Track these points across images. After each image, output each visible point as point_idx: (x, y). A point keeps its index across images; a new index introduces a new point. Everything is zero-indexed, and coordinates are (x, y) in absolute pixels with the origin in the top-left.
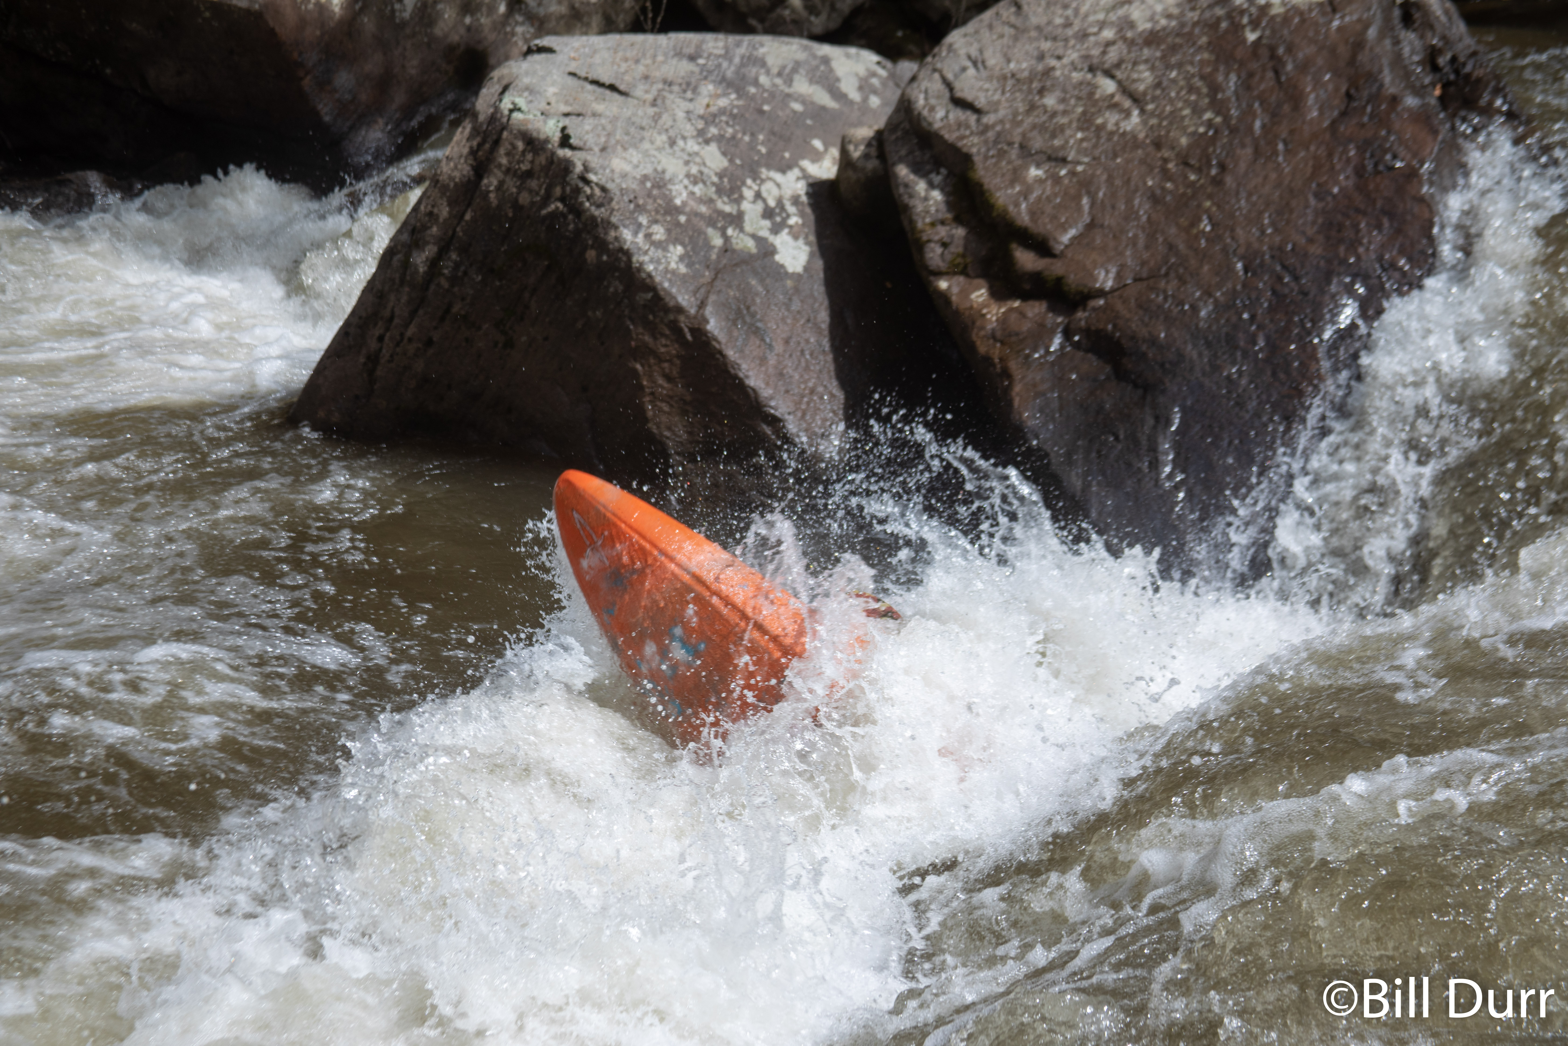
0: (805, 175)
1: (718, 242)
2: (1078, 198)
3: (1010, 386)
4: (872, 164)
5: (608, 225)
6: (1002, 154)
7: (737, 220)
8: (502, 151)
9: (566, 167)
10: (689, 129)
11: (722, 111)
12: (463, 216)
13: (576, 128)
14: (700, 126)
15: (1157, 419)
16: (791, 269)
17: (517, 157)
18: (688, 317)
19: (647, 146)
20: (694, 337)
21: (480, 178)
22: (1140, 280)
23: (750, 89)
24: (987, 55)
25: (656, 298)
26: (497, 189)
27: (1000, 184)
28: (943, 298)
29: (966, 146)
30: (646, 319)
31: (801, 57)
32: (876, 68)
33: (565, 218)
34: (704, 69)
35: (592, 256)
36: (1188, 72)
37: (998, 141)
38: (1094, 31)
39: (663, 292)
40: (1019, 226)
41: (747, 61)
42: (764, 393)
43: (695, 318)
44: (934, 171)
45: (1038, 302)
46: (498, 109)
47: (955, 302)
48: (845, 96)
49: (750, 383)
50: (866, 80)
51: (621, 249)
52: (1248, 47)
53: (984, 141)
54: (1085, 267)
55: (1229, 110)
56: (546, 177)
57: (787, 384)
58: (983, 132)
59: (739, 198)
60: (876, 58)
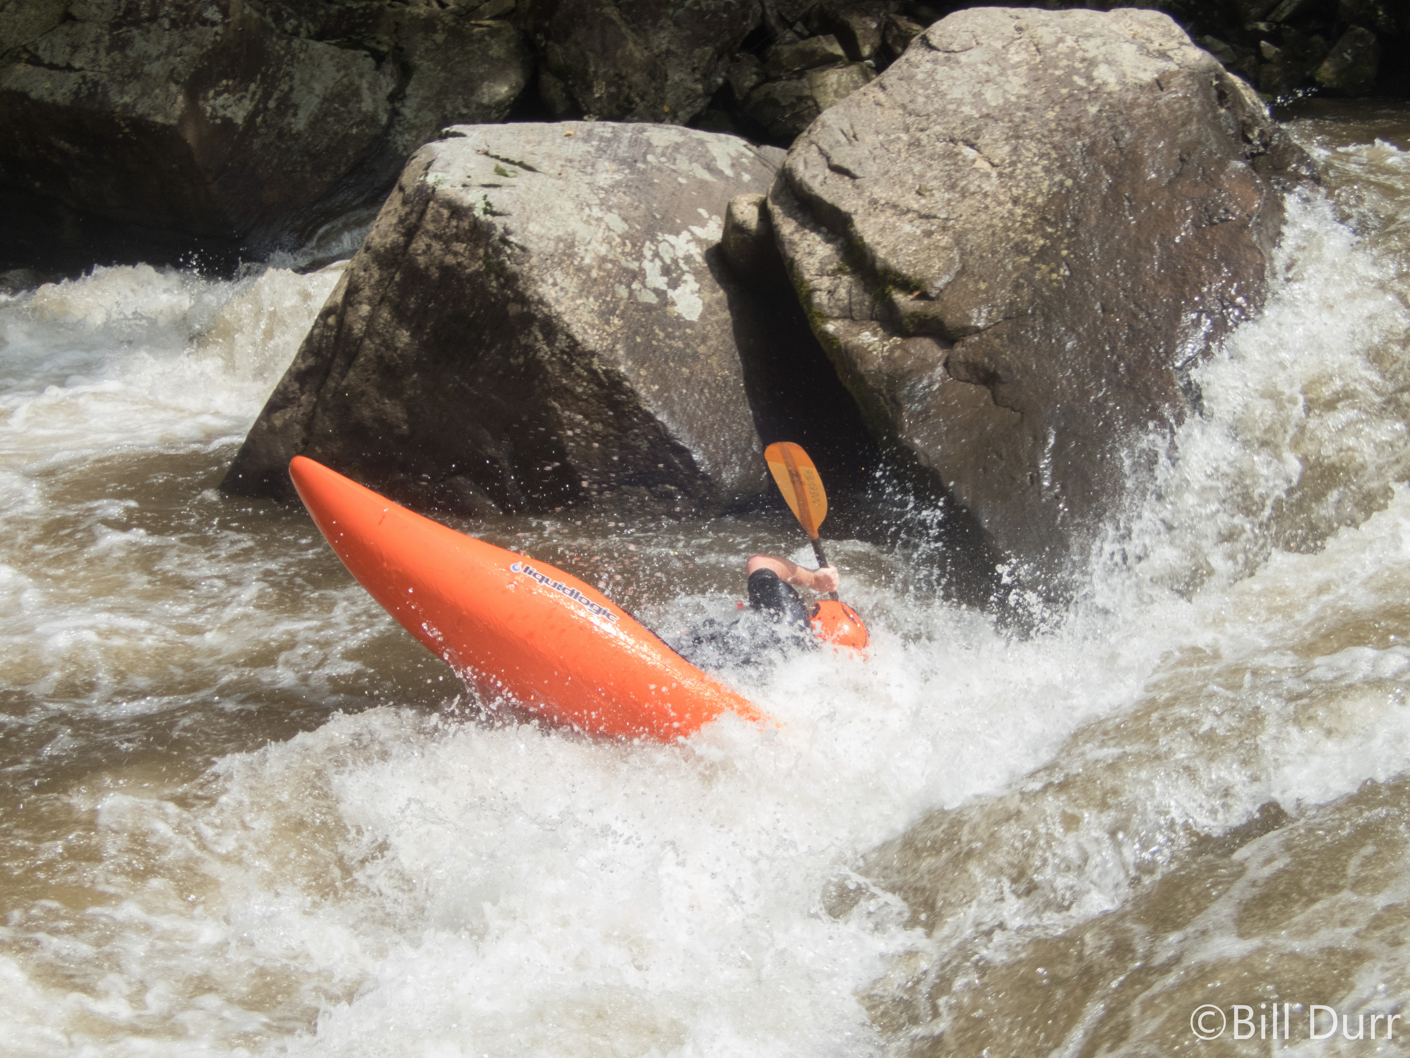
1: (625, 294)
2: (949, 249)
3: (899, 412)
4: (756, 225)
5: (527, 280)
6: (877, 213)
7: (640, 276)
8: (428, 218)
9: (488, 231)
10: (592, 198)
11: (619, 183)
12: (393, 278)
13: (495, 197)
14: (602, 196)
15: (1035, 438)
16: (688, 319)
17: (443, 224)
18: (602, 361)
19: (558, 212)
20: (608, 378)
21: (408, 244)
22: (1010, 318)
23: (640, 165)
24: (858, 129)
25: (574, 343)
26: (424, 253)
27: (878, 238)
28: (830, 339)
29: (845, 206)
30: (564, 363)
31: (680, 139)
32: (744, 149)
33: (488, 275)
34: (598, 149)
35: (514, 309)
36: (1039, 140)
37: (874, 202)
38: (953, 107)
39: (579, 338)
40: (898, 274)
41: (634, 143)
42: (672, 427)
43: (608, 361)
44: (815, 229)
45: (919, 340)
46: (424, 181)
47: (842, 341)
48: (721, 172)
49: (659, 418)
50: (737, 159)
51: (541, 301)
52: (1091, 119)
53: (861, 202)
54: (960, 308)
55: (1078, 172)
56: (469, 240)
57: (691, 419)
58: (860, 195)
59: (640, 257)
60: (743, 142)
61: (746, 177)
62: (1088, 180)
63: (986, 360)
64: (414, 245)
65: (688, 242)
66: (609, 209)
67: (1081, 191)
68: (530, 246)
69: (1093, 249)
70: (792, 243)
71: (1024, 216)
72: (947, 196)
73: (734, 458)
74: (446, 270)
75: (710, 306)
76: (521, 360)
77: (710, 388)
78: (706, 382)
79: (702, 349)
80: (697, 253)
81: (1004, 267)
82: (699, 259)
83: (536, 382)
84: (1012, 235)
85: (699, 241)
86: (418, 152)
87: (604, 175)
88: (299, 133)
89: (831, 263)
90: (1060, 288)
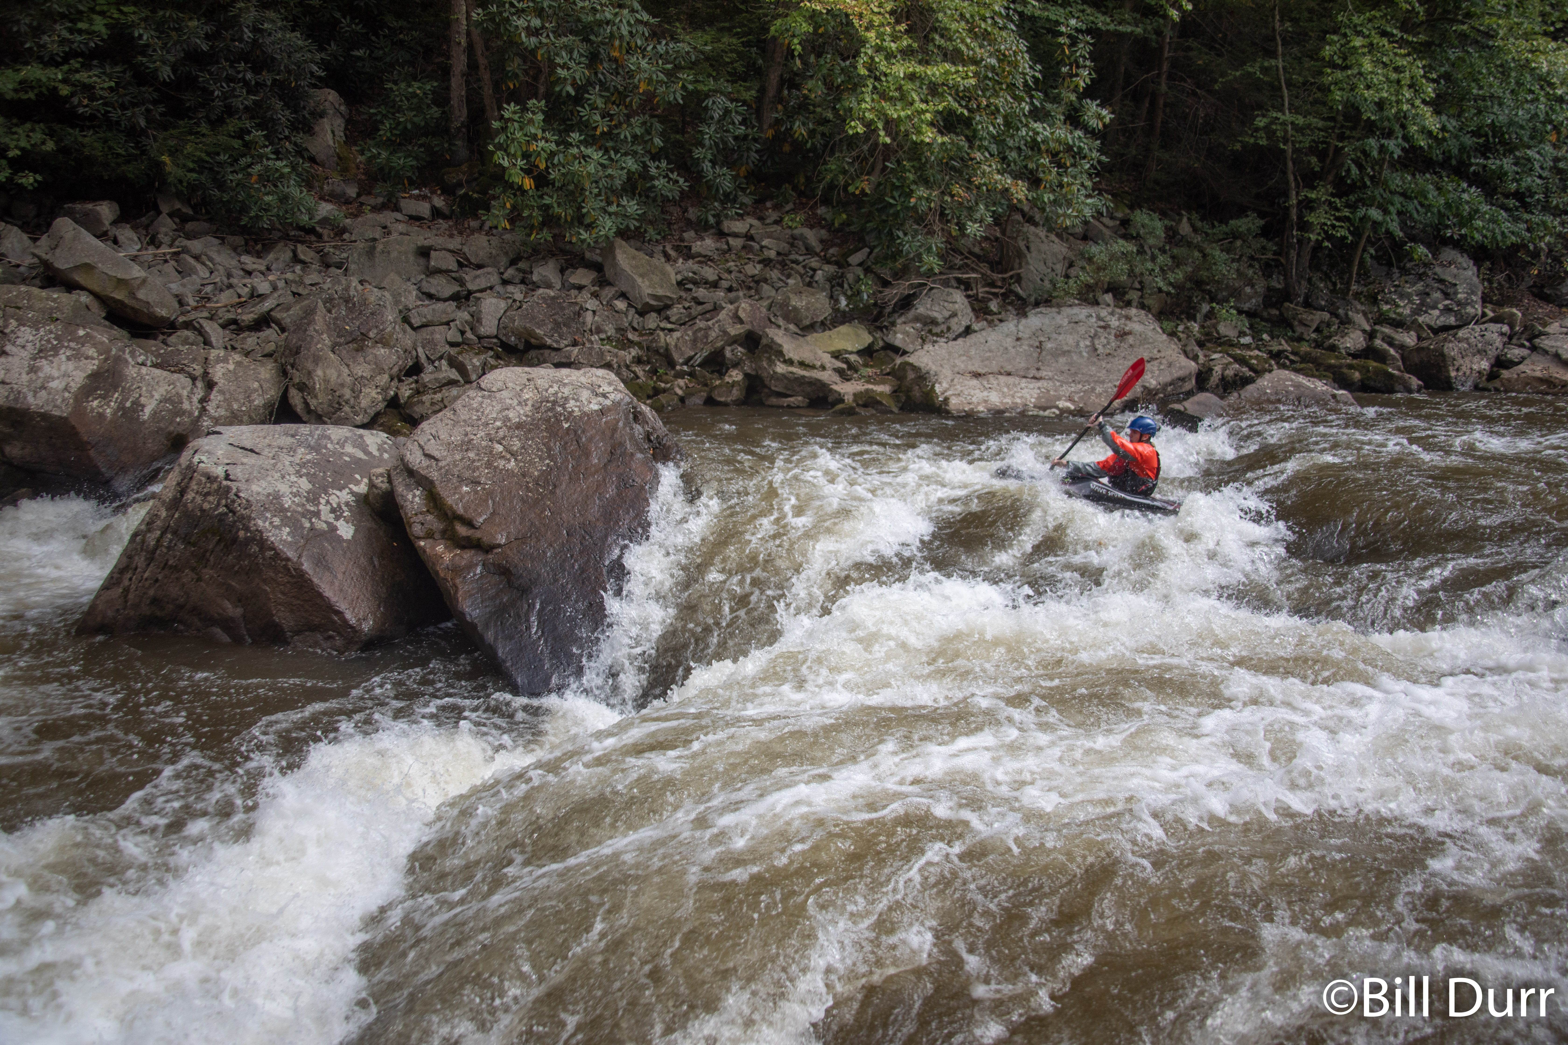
0: (352, 493)
1: (308, 525)
2: (486, 501)
3: (456, 591)
4: (385, 486)
5: (250, 518)
6: (449, 480)
7: (317, 514)
8: (194, 483)
9: (229, 489)
10: (291, 470)
11: (309, 461)
12: (174, 516)
13: (232, 471)
14: (297, 469)
15: (529, 606)
16: (345, 538)
17: (202, 486)
18: (293, 563)
19: (270, 479)
20: (297, 573)
21: (182, 497)
22: (518, 539)
23: (323, 451)
24: (440, 433)
25: (277, 554)
26: (191, 502)
27: (448, 494)
28: (421, 551)
29: (433, 476)
32: (386, 440)
33: (227, 515)
34: (300, 441)
35: (242, 534)
37: (447, 474)
38: (492, 422)
39: (280, 551)
40: (458, 514)
41: (321, 437)
42: (335, 600)
43: (297, 563)
44: (415, 488)
45: (469, 551)
46: (192, 462)
47: (427, 552)
48: (371, 453)
49: (327, 595)
50: (382, 445)
51: (258, 530)
52: (564, 430)
53: (440, 474)
54: (491, 534)
55: (557, 459)
56: (217, 495)
57: (345, 594)
58: (439, 470)
59: (317, 504)
60: (386, 435)
62: (562, 463)
63: (504, 562)
64: (185, 498)
65: (347, 494)
66: (301, 476)
67: (558, 469)
68: (252, 499)
69: (563, 502)
70: (404, 496)
71: (528, 483)
72: (486, 471)
73: (369, 616)
74: (203, 512)
75: (358, 530)
77: (357, 577)
79: (353, 555)
80: (352, 500)
82: (353, 503)
83: (255, 575)
85: (354, 493)
86: (191, 444)
87: (300, 457)
88: (145, 421)
89: (423, 507)
90: (545, 522)
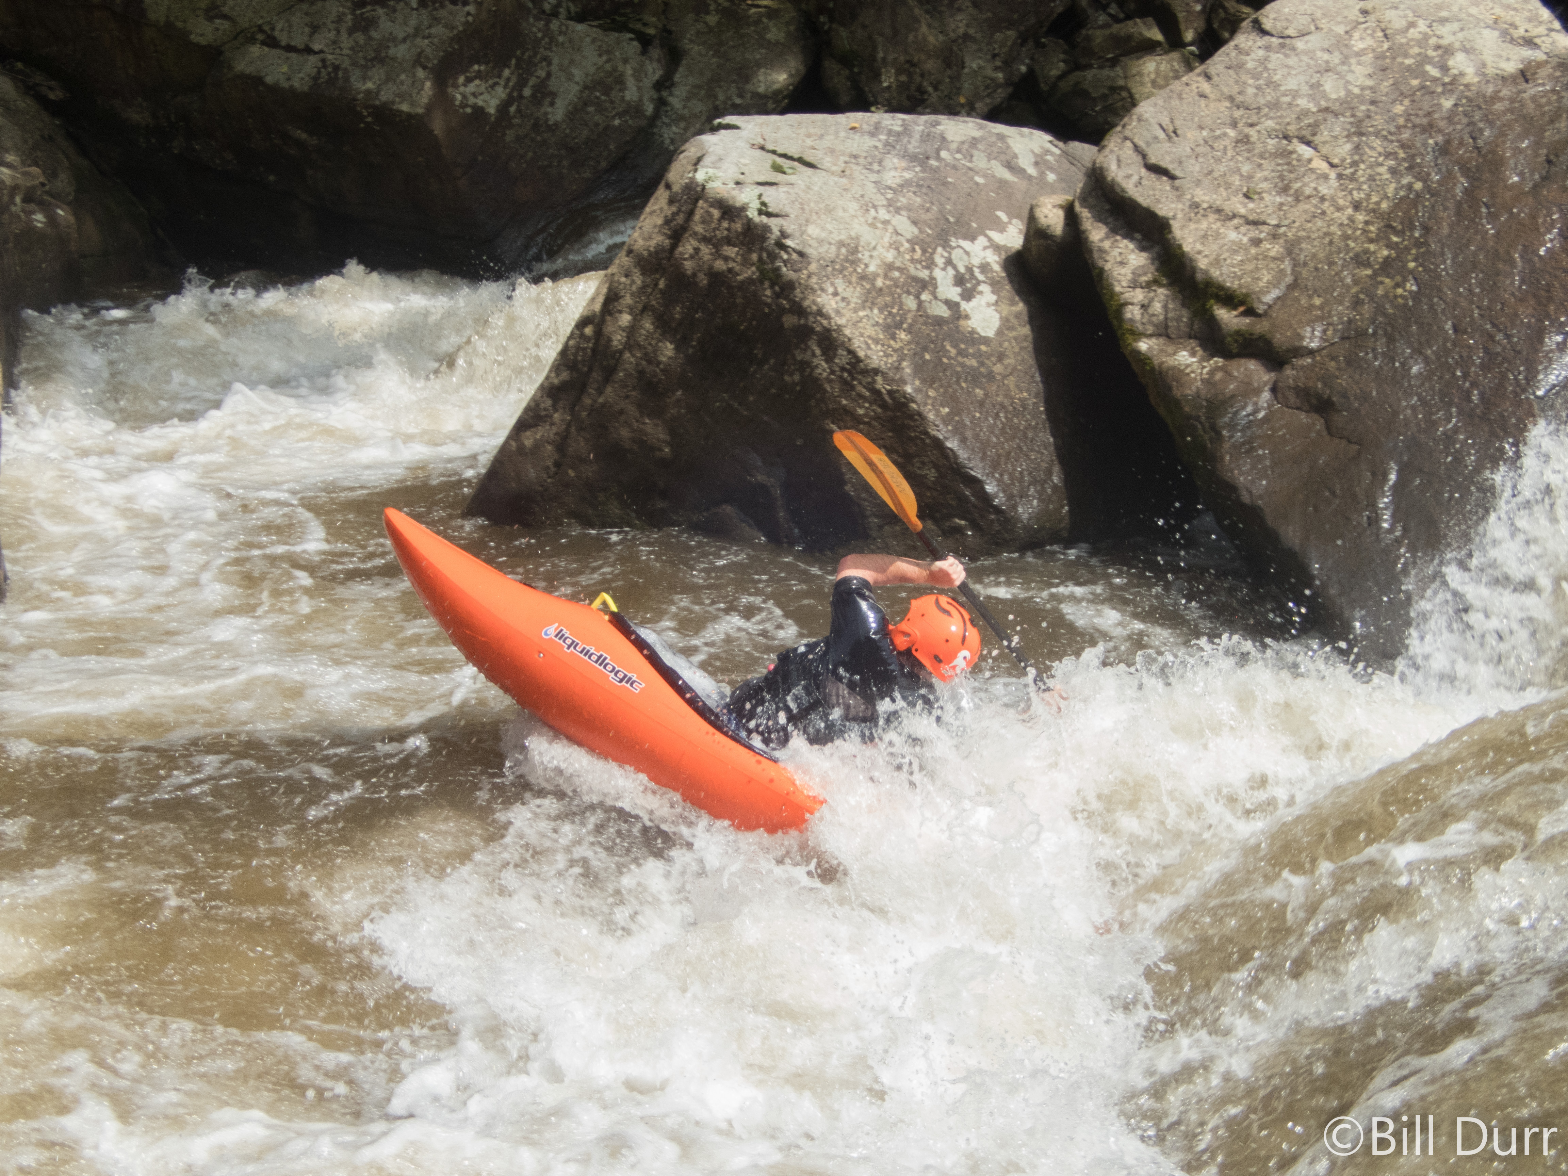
0: (995, 245)
1: (914, 306)
2: (1279, 260)
3: (1219, 442)
4: (1062, 231)
5: (805, 289)
6: (1199, 219)
7: (930, 285)
8: (697, 219)
9: (763, 233)
10: (879, 199)
11: (909, 182)
12: (656, 285)
13: (771, 196)
14: (889, 196)
15: (1374, 474)
16: (983, 334)
17: (713, 225)
18: (886, 379)
19: (840, 213)
20: (893, 398)
21: (674, 247)
22: (1348, 338)
23: (933, 163)
24: (1178, 123)
25: (855, 360)
26: (692, 257)
27: (1199, 247)
28: (1142, 359)
29: (1163, 210)
30: (844, 382)
31: (977, 134)
32: (1049, 146)
33: (762, 283)
34: (887, 144)
35: (789, 321)
36: (1385, 138)
37: (1195, 206)
38: (1288, 99)
39: (861, 354)
40: (1221, 287)
41: (926, 137)
42: (963, 455)
43: (893, 380)
44: (1128, 236)
45: (1243, 361)
46: (693, 179)
47: (1156, 362)
48: (1023, 171)
49: (949, 444)
50: (1041, 156)
51: (820, 313)
52: (1445, 114)
53: (1180, 206)
54: (1291, 327)
55: (1429, 174)
56: (742, 243)
57: (985, 446)
58: (1179, 197)
59: (930, 265)
60: (1048, 137)
61: (1051, 177)
62: (1440, 183)
63: (1320, 385)
64: (680, 249)
65: (985, 248)
66: (898, 211)
67: (1432, 195)
68: (808, 251)
69: (1444, 262)
70: (1102, 251)
71: (1367, 223)
72: (1278, 199)
73: (1032, 490)
74: (716, 277)
75: (1007, 320)
76: (797, 377)
77: (1006, 412)
78: (1002, 405)
79: (998, 368)
80: (994, 260)
81: (1342, 280)
82: (997, 268)
83: (813, 403)
84: (1352, 244)
85: (996, 248)
86: (687, 145)
87: (893, 173)
88: (556, 124)
89: (1145, 274)
90: (1406, 305)
